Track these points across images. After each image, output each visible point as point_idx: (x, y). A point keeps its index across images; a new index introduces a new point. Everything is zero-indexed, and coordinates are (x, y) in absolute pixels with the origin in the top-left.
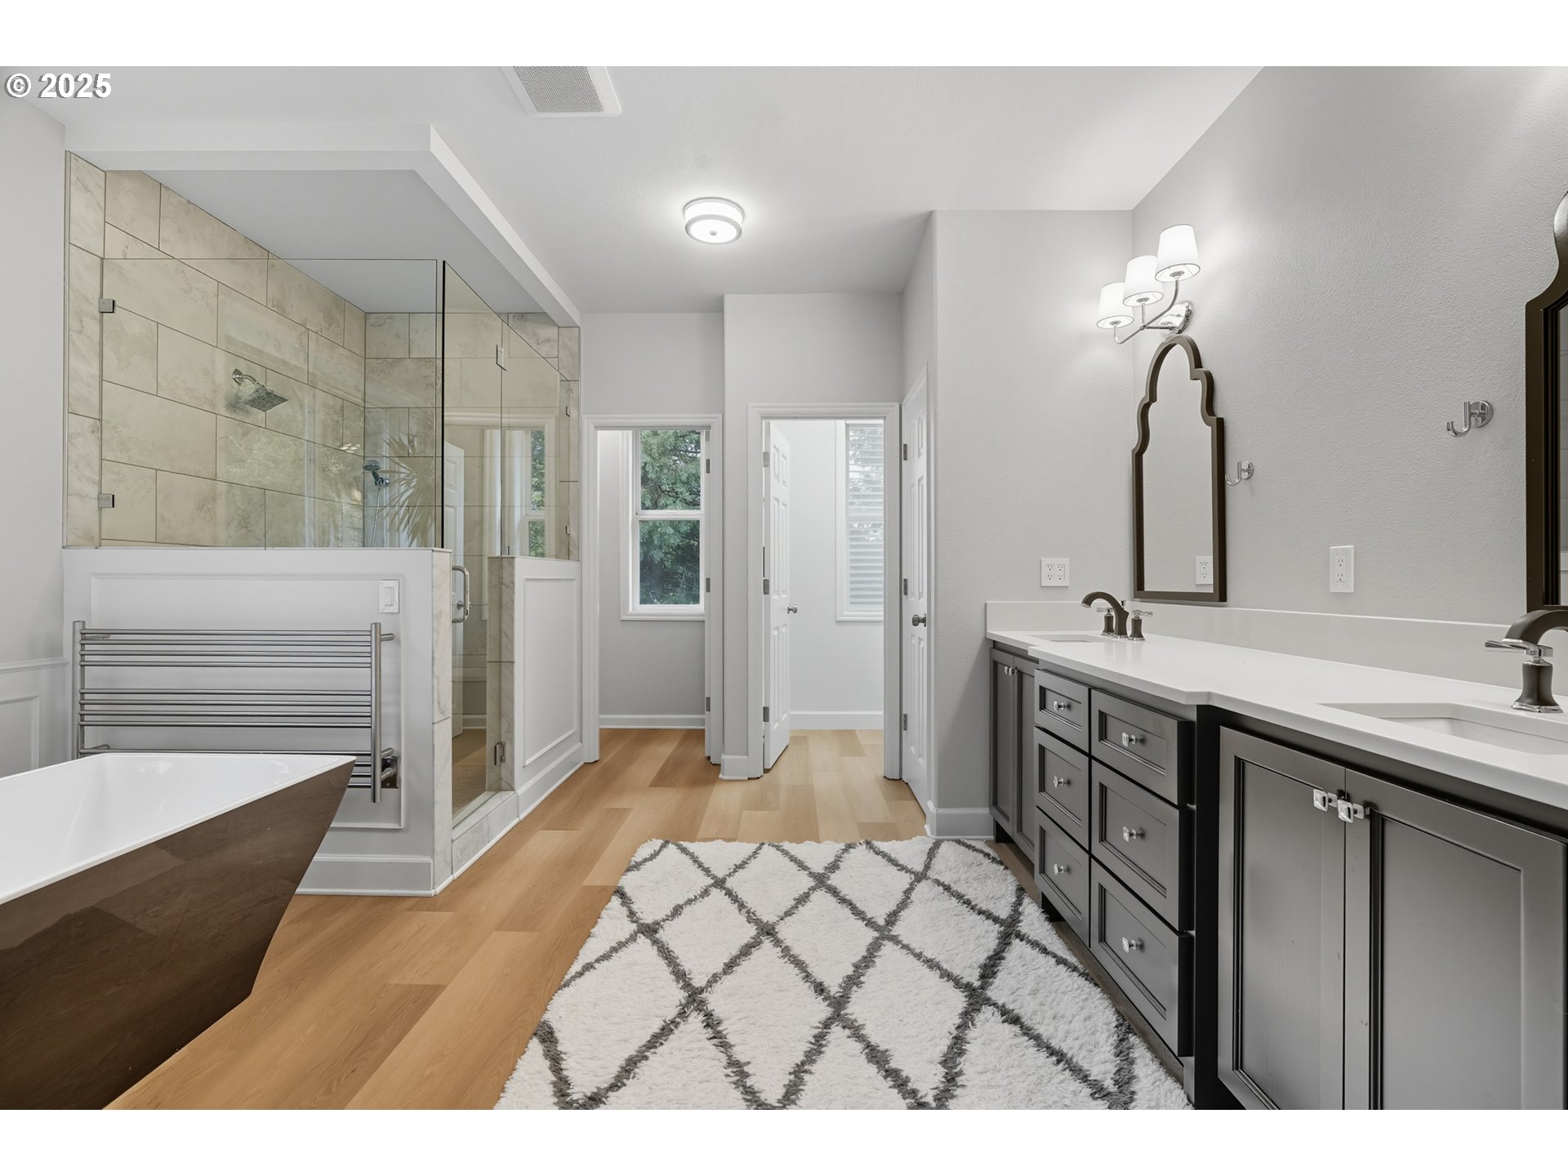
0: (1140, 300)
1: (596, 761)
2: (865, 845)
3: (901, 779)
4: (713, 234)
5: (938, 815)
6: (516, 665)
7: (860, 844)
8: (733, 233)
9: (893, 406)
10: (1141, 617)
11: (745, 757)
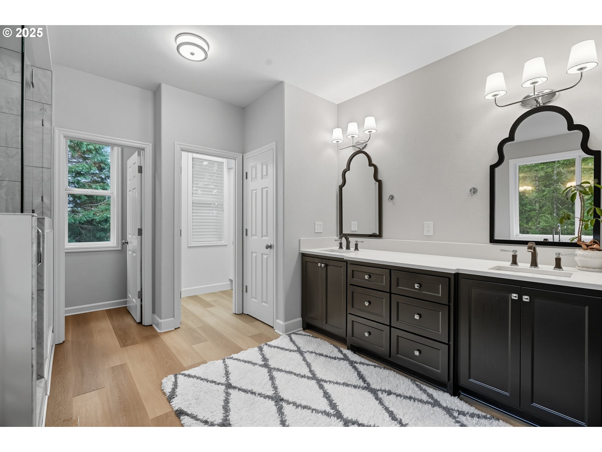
0: (352, 137)
1: (64, 341)
2: (265, 345)
3: (243, 313)
4: (192, 54)
5: (285, 325)
6: (45, 292)
7: (263, 345)
8: (203, 56)
9: (240, 155)
10: (358, 243)
11: (173, 318)
